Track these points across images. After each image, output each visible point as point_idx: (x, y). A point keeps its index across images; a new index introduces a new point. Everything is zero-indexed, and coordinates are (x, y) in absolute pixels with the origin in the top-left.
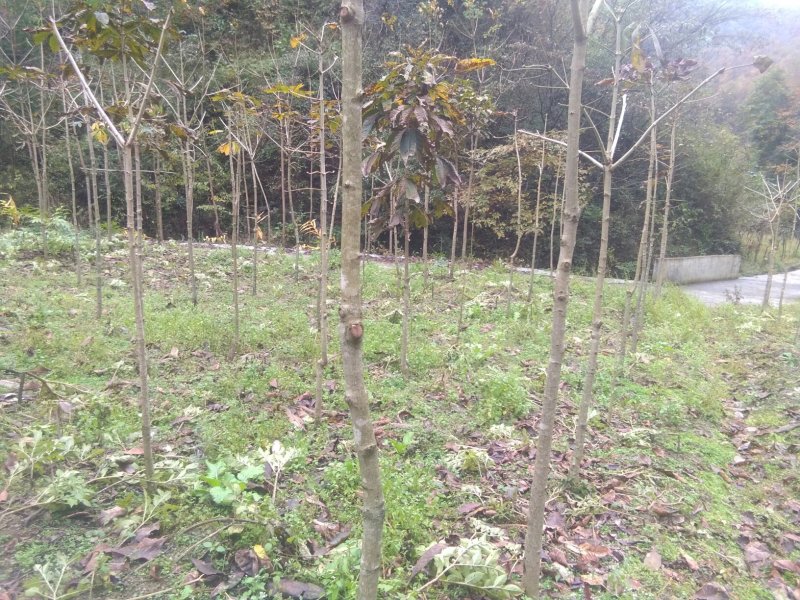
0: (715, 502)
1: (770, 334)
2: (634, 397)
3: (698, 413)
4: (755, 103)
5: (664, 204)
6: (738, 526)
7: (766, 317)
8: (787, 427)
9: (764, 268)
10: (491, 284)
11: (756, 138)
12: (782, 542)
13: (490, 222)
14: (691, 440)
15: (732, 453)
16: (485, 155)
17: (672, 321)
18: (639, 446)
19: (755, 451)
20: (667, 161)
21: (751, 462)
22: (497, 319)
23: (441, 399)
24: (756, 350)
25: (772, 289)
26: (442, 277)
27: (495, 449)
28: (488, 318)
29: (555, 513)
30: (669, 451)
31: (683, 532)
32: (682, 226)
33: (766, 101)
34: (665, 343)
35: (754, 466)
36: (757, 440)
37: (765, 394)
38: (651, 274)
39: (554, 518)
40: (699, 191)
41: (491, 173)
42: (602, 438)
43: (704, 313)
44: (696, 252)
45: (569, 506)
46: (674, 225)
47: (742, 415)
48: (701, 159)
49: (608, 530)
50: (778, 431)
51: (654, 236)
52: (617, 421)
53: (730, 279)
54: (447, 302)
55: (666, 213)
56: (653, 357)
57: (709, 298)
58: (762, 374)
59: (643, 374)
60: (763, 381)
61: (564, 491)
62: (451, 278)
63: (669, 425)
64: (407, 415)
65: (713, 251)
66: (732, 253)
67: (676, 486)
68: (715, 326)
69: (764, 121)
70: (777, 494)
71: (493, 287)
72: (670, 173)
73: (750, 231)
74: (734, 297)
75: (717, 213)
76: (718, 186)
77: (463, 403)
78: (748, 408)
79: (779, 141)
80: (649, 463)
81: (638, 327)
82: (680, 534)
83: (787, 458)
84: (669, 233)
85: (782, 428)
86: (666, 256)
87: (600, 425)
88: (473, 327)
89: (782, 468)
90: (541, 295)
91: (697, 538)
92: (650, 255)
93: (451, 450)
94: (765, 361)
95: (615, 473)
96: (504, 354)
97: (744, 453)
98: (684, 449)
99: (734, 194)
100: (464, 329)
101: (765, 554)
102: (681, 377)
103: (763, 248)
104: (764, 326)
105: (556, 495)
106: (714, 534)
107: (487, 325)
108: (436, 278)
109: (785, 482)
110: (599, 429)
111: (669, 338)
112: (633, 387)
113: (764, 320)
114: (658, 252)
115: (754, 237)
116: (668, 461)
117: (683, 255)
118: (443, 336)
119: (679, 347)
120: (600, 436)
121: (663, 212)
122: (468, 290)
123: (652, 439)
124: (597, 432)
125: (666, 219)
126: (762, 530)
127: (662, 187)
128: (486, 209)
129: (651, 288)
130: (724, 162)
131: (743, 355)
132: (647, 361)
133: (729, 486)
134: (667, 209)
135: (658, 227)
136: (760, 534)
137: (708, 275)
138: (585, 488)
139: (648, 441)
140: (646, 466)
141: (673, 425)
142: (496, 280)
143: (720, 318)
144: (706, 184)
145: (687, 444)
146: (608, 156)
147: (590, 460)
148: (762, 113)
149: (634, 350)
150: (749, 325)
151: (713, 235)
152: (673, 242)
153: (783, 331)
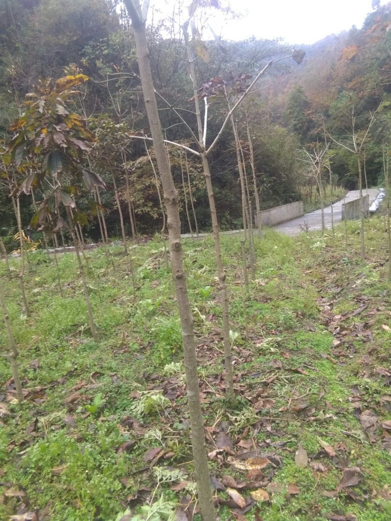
0: (331, 384)
1: (331, 247)
2: (261, 313)
3: (303, 315)
4: (291, 108)
5: (252, 178)
6: (350, 399)
7: (326, 236)
8: (359, 310)
9: (317, 206)
10: (154, 252)
11: (296, 130)
12: (382, 404)
13: (147, 209)
14: (303, 338)
15: (331, 338)
16: (133, 164)
17: (273, 252)
18: (271, 353)
19: (344, 333)
20: (248, 150)
21: (344, 343)
22: (161, 275)
23: (125, 352)
24: (327, 260)
25: (325, 218)
26: (120, 254)
27: (169, 388)
28: (155, 276)
29: (222, 434)
30: (291, 351)
31: (316, 420)
32: (265, 189)
33: (296, 107)
34: (272, 269)
35: (346, 345)
36: (343, 324)
37: (339, 289)
38: (254, 223)
39: (222, 439)
40: (271, 166)
41: (140, 177)
42: (246, 353)
43: (291, 241)
44: (277, 204)
45: (231, 423)
46: (261, 189)
47: (329, 308)
48: (268, 146)
49: (263, 436)
50: (354, 314)
51: (250, 199)
52: (253, 335)
53: (300, 217)
54: (125, 271)
55: (255, 183)
56: (266, 280)
57: (290, 231)
58: (334, 276)
59: (262, 294)
60: (335, 280)
61: (226, 411)
62: (125, 253)
63: (287, 329)
64: (98, 375)
65: (286, 202)
66: (297, 200)
67: (302, 380)
68: (299, 248)
69: (298, 119)
70: (367, 364)
71: (156, 253)
72: (252, 157)
73: (305, 185)
74: (305, 228)
75: (284, 178)
76: (281, 161)
77: (142, 350)
78: (332, 302)
79: (308, 129)
80: (281, 366)
81: (253, 261)
82: (315, 424)
83: (365, 334)
84: (259, 195)
85: (356, 312)
86: (260, 210)
87: (242, 342)
88: (145, 286)
89: (364, 342)
90: (188, 253)
91: (327, 423)
92: (251, 212)
93: (134, 398)
94: (333, 266)
95: (259, 380)
96: (169, 302)
97: (338, 336)
98: (301, 346)
99: (291, 164)
100: (139, 289)
101: (374, 419)
102: (287, 291)
103: (313, 194)
104: (326, 243)
105: (220, 416)
106: (337, 414)
107: (155, 282)
108: (116, 255)
109: (370, 353)
110: (241, 345)
111: (274, 264)
112: (259, 305)
113: (325, 238)
114: (255, 208)
115: (307, 188)
116: (293, 360)
117: (270, 207)
118: (125, 298)
119: (281, 269)
120: (244, 351)
121: (253, 183)
122: (138, 260)
123: (279, 345)
124: (241, 348)
125: (255, 187)
126: (366, 398)
127: (248, 167)
128: (142, 201)
129: (256, 232)
130: (282, 146)
131: (319, 265)
132: (263, 284)
133: (335, 366)
134: (254, 180)
135: (251, 193)
136: (365, 401)
137: (288, 216)
138: (240, 403)
139: (276, 347)
140: (279, 368)
141: (290, 328)
142: (157, 248)
143: (300, 243)
144: (274, 161)
145: (302, 341)
146: (201, 145)
147: (240, 374)
148: (296, 114)
149: (254, 278)
150: (318, 244)
151: (285, 192)
152: (263, 200)
153: (337, 243)
